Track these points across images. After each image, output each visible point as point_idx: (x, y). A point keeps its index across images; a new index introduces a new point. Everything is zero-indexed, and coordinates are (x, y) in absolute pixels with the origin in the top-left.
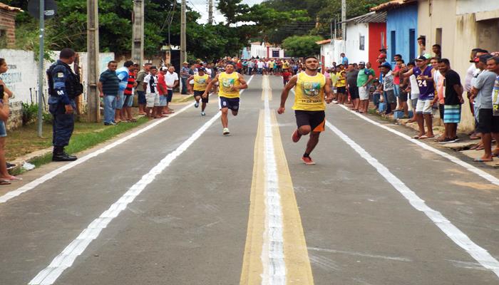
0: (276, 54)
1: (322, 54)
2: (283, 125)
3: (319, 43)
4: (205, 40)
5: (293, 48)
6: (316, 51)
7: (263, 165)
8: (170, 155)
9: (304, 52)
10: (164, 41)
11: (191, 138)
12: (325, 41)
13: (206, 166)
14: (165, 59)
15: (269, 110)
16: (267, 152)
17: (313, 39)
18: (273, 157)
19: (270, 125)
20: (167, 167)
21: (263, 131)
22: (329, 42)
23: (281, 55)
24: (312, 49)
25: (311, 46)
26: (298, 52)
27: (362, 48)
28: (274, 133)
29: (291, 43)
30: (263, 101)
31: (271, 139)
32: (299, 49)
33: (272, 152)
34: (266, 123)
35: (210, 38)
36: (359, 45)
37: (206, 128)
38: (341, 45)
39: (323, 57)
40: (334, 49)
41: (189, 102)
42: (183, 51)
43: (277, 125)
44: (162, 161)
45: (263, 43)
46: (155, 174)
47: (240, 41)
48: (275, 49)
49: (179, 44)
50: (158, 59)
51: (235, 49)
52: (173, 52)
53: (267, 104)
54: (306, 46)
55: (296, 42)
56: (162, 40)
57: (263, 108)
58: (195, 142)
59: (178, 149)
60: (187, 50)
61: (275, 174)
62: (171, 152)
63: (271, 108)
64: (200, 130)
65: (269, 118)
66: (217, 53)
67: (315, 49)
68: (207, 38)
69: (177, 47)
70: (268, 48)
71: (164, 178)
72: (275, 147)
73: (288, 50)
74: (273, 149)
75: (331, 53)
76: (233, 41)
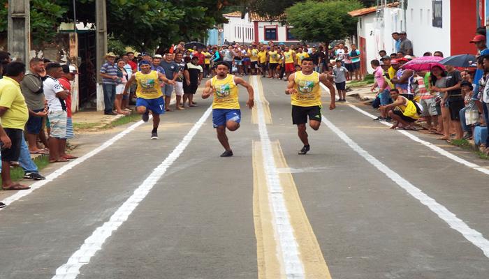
0: (271, 34)
1: (359, 34)
2: (300, 170)
3: (354, 13)
4: (143, 12)
5: (305, 24)
6: (349, 28)
7: (273, 245)
8: (99, 229)
9: (327, 31)
10: (64, 15)
11: (131, 199)
12: (365, 10)
13: (170, 249)
14: (68, 48)
15: (268, 142)
16: (278, 222)
17: (343, 6)
18: (290, 231)
19: (276, 171)
20: (99, 252)
21: (264, 181)
22: (374, 12)
23: (282, 36)
24: (341, 26)
25: (338, 20)
26: (316, 32)
27: (437, 22)
28: (285, 186)
29: (301, 15)
30: (257, 126)
31: (280, 197)
32: (318, 25)
33: (287, 222)
34: (266, 167)
35: (152, 8)
36: (431, 18)
37: (158, 178)
38: (396, 17)
39: (363, 40)
40: (383, 26)
41: (115, 129)
42: (102, 34)
43: (288, 170)
44: (86, 241)
45: (247, 15)
46: (80, 265)
47: (207, 13)
48: (269, 25)
49: (93, 20)
50: (54, 48)
51: (199, 28)
52: (82, 34)
53: (263, 131)
54: (329, 20)
55: (310, 12)
56: (60, 11)
57: (258, 138)
58: (142, 205)
59: (113, 218)
60: (109, 31)
61: (298, 261)
62: (100, 224)
63: (272, 139)
64: (146, 182)
65: (271, 158)
66: (164, 37)
67: (346, 25)
68: (146, 7)
69: (89, 25)
70: (256, 23)
71: (97, 272)
72: (290, 212)
73: (296, 27)
74: (287, 216)
75: (377, 32)
76: (195, 13)
